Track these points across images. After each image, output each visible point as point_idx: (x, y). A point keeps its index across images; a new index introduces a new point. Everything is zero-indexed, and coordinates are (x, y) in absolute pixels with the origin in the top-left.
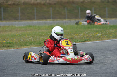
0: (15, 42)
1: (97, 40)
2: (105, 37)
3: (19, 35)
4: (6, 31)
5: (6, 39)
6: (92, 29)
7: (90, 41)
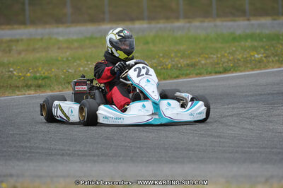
0: (55, 76)
1: (253, 69)
2: (273, 61)
3: (65, 59)
4: (34, 50)
5: (33, 68)
6: (243, 43)
7: (236, 71)
